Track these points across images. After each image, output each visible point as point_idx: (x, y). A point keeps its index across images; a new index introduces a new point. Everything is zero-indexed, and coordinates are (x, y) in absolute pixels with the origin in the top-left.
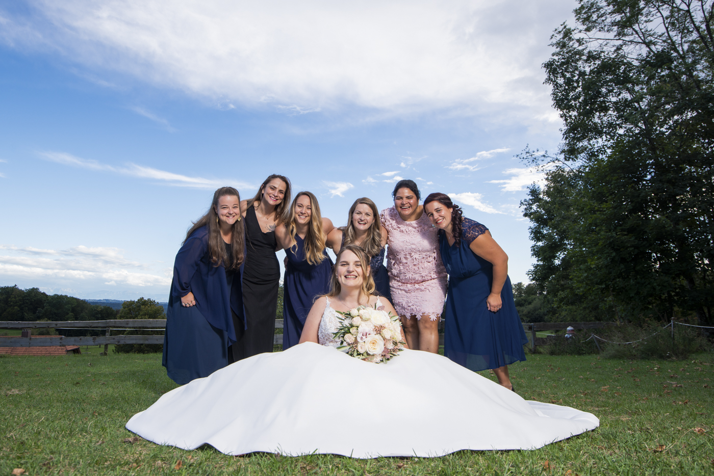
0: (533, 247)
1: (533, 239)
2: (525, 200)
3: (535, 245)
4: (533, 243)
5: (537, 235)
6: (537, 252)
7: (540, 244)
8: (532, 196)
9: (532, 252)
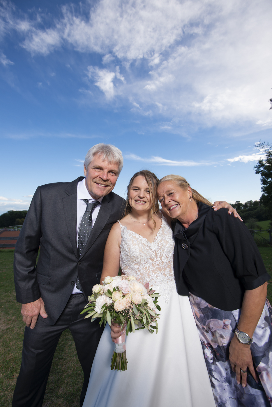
0: (262, 187)
1: (262, 184)
2: (256, 166)
3: (263, 187)
4: (262, 186)
5: (264, 182)
6: (264, 190)
7: (265, 186)
8: (259, 163)
9: (262, 190)
